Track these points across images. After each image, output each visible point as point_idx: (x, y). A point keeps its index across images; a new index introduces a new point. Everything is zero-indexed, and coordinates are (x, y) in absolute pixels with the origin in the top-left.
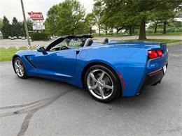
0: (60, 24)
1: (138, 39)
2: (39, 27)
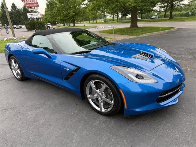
0: (58, 11)
1: (130, 28)
2: (35, 15)
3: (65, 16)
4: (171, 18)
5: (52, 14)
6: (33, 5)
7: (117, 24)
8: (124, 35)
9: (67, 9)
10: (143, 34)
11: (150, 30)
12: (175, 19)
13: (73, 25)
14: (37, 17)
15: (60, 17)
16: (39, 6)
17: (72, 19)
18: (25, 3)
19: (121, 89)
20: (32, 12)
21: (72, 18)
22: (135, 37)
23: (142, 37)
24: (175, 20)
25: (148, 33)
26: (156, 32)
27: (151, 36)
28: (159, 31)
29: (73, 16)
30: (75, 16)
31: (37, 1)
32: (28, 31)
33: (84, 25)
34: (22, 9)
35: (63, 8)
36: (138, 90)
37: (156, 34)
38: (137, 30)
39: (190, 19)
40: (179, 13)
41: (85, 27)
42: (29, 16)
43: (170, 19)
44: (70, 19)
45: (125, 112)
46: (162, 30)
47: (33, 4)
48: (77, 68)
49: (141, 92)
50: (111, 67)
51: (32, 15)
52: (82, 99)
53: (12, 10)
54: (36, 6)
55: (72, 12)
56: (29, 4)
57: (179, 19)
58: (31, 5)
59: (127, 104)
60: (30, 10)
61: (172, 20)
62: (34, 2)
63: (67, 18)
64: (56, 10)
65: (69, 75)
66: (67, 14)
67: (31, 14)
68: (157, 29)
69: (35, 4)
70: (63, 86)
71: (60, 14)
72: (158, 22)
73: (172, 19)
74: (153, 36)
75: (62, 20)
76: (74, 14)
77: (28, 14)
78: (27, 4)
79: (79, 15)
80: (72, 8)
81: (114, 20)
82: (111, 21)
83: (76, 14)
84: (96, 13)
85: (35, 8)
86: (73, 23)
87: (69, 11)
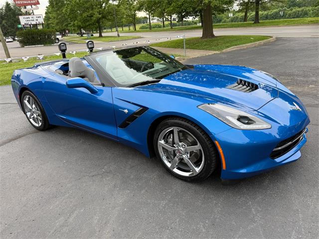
0: (72, 11)
1: (201, 38)
2: (33, 19)
3: (85, 21)
4: (257, 21)
5: (60, 16)
6: (29, 2)
7: (172, 32)
8: (196, 49)
9: (88, 8)
10: (228, 47)
11: (236, 40)
12: (263, 23)
13: (98, 35)
14: (37, 21)
15: (76, 22)
16: (39, 4)
17: (96, 25)
19: (216, 140)
20: (27, 13)
22: (217, 52)
23: (229, 52)
24: (263, 25)
25: (236, 45)
26: (247, 44)
27: (241, 50)
28: (251, 42)
29: (98, 21)
30: (101, 20)
32: (23, 47)
33: (118, 35)
34: (4, 8)
36: (244, 140)
37: (248, 47)
38: (215, 40)
39: (286, 23)
40: (263, 14)
41: (120, 38)
42: (23, 20)
43: (255, 23)
44: (93, 24)
45: (223, 175)
46: (255, 41)
48: (142, 108)
49: (247, 143)
50: (199, 107)
51: (28, 19)
52: (151, 158)
54: (35, 4)
55: (96, 13)
57: (269, 22)
58: (25, 2)
59: (226, 163)
60: (23, 10)
61: (259, 24)
63: (88, 24)
64: (69, 10)
65: (128, 120)
66: (87, 16)
67: (26, 17)
68: (246, 39)
70: (117, 138)
72: (238, 29)
73: (259, 22)
74: (244, 49)
75: (80, 26)
76: (100, 16)
77: (21, 18)
79: (107, 18)
80: (96, 6)
81: (164, 26)
82: (160, 27)
83: (104, 17)
84: (135, 15)
85: (33, 6)
86: (98, 31)
87: (91, 12)
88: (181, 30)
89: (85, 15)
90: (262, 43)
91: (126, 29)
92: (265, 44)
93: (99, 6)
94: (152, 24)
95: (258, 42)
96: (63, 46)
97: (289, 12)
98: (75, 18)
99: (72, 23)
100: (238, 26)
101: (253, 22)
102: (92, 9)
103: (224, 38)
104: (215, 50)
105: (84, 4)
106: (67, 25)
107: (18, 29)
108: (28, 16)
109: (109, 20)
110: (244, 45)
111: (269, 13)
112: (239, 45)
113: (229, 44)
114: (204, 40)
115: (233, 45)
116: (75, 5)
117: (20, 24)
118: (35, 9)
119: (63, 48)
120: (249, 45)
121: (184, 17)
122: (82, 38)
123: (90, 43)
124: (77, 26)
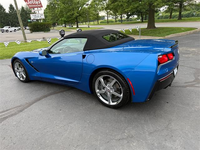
0: (61, 12)
1: (147, 28)
2: (38, 16)
3: (68, 17)
5: (53, 15)
6: (37, 6)
9: (70, 10)
10: (168, 34)
11: (173, 30)
13: (76, 26)
14: (41, 18)
15: (63, 18)
16: (42, 7)
18: (29, 4)
21: (76, 19)
25: (174, 33)
29: (76, 18)
30: (78, 17)
31: (40, 1)
32: (31, 33)
33: (89, 26)
34: (20, 10)
35: (66, 9)
38: (157, 30)
41: (90, 28)
42: (32, 17)
43: (179, 19)
44: (74, 20)
46: (186, 31)
47: (36, 4)
51: (36, 16)
53: (9, 12)
54: (40, 7)
55: (76, 13)
56: (32, 4)
58: (34, 6)
60: (33, 11)
62: (37, 3)
63: (70, 19)
64: (59, 11)
66: (70, 15)
67: (34, 15)
68: (179, 30)
69: (39, 4)
71: (63, 15)
74: (180, 36)
75: (65, 21)
76: (78, 15)
77: (31, 15)
78: (30, 4)
79: (82, 16)
80: (76, 8)
81: (116, 22)
82: (112, 22)
83: (80, 15)
84: (98, 14)
85: (39, 8)
86: (76, 24)
87: (72, 12)
88: (128, 24)
89: (68, 14)
90: (192, 32)
91: (92, 23)
92: (194, 33)
93: (78, 9)
94: (109, 20)
95: (189, 32)
96: (63, 32)
97: (198, 13)
98: (63, 16)
99: (60, 19)
100: (167, 21)
101: (177, 19)
102: (73, 11)
103: (163, 29)
104: (160, 37)
105: (68, 8)
106: (57, 20)
107: (28, 22)
108: (35, 14)
109: (83, 17)
110: (180, 33)
111: (184, 14)
112: (175, 33)
113: (168, 33)
114: (149, 30)
115: (172, 34)
116: (63, 8)
117: (30, 19)
118: (40, 10)
119: (63, 33)
120: (183, 34)
121: (130, 15)
122: (66, 28)
123: (80, 30)
124: (64, 21)
